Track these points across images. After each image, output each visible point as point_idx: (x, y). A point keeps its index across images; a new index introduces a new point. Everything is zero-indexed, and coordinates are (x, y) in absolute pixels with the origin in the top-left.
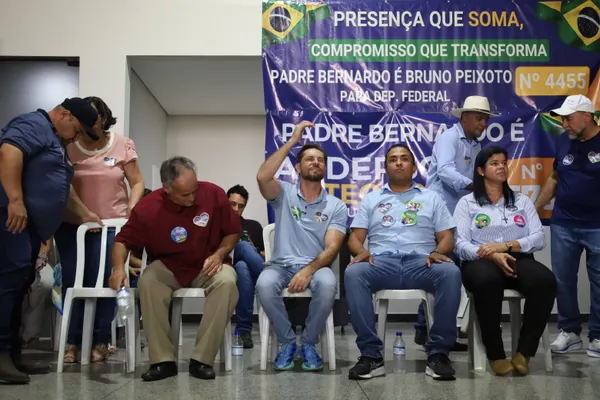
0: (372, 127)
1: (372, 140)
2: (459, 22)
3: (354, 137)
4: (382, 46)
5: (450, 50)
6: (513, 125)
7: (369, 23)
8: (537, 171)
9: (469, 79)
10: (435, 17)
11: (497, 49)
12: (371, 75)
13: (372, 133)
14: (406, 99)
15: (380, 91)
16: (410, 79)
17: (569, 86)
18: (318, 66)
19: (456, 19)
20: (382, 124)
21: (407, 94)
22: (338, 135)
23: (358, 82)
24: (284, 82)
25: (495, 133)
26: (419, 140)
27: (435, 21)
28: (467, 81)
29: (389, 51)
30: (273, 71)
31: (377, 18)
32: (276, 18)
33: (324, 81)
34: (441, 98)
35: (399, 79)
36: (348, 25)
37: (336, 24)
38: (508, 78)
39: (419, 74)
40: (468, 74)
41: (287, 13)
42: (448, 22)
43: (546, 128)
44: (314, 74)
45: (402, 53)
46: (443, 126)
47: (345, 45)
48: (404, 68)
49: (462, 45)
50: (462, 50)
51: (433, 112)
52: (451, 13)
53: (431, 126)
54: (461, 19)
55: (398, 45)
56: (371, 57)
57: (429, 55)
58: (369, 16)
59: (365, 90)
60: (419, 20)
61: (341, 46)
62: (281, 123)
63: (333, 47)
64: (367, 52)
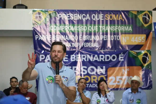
0: (72, 56)
1: (72, 60)
2: (102, 18)
3: (66, 59)
4: (75, 27)
5: (99, 28)
6: (120, 55)
7: (70, 18)
8: (127, 71)
9: (105, 39)
10: (94, 16)
11: (115, 28)
12: (71, 37)
13: (71, 58)
14: (83, 46)
15: (74, 43)
16: (85, 39)
17: (139, 41)
18: (52, 34)
20: (75, 55)
21: (84, 44)
23: (67, 40)
24: (40, 39)
25: (114, 58)
26: (88, 60)
27: (94, 18)
28: (104, 40)
29: (78, 28)
30: (36, 36)
31: (74, 16)
34: (96, 46)
35: (81, 39)
36: (63, 19)
37: (59, 19)
38: (118, 38)
39: (88, 37)
40: (105, 37)
42: (98, 18)
43: (131, 56)
44: (51, 37)
45: (82, 29)
46: (96, 56)
47: (62, 26)
48: (83, 35)
49: (103, 27)
50: (103, 28)
51: (93, 51)
52: (99, 15)
53: (92, 56)
54: (103, 17)
55: (81, 26)
56: (71, 31)
57: (92, 30)
58: (71, 16)
59: (69, 42)
60: (88, 17)
61: (60, 26)
62: (39, 55)
63: (58, 27)
64: (70, 29)
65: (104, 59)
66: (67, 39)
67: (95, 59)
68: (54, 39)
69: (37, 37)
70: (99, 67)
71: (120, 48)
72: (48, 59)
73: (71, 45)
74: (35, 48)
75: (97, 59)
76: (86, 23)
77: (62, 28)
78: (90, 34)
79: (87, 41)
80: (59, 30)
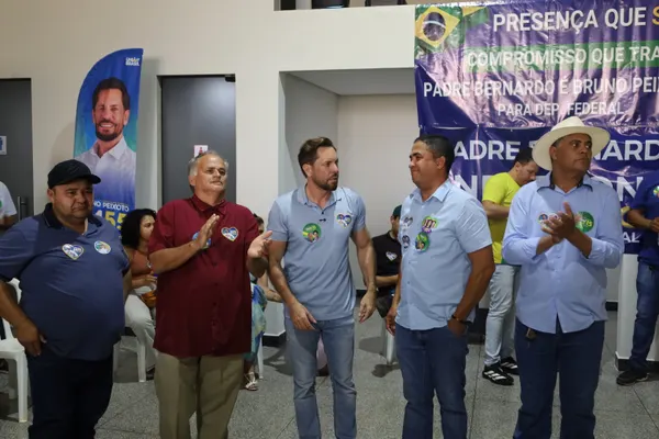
2: (641, 20)
3: (512, 154)
4: (547, 52)
5: (628, 54)
7: (533, 26)
9: (648, 88)
10: (612, 15)
12: (533, 86)
14: (572, 112)
15: (543, 103)
16: (578, 89)
19: (637, 16)
21: (573, 106)
22: (495, 152)
23: (518, 93)
24: (437, 95)
27: (611, 20)
28: (645, 90)
29: (555, 58)
30: (426, 84)
32: (430, 25)
33: (481, 94)
34: (613, 110)
35: (564, 89)
36: (508, 29)
37: (495, 30)
39: (588, 83)
40: (649, 81)
41: (441, 18)
42: (626, 20)
45: (570, 59)
47: (505, 53)
48: (571, 77)
49: (643, 48)
50: (642, 54)
52: (631, 10)
54: (643, 16)
55: (565, 51)
56: (533, 66)
57: (602, 61)
58: (533, 18)
60: (591, 19)
61: (499, 54)
63: (492, 54)
64: (529, 60)
65: (642, 154)
66: (521, 90)
67: (608, 153)
68: (479, 91)
69: (428, 87)
70: (621, 179)
75: (618, 154)
76: (586, 40)
77: (504, 59)
78: (598, 75)
79: (584, 98)
80: (496, 63)
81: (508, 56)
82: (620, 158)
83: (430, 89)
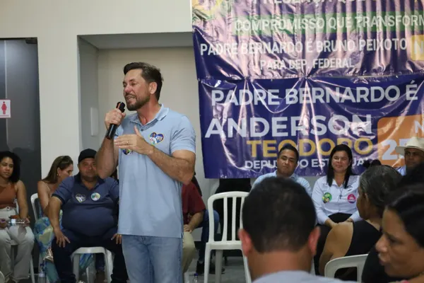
0: (288, 91)
1: (289, 102)
3: (273, 100)
4: (295, 20)
5: (354, 22)
6: (408, 87)
7: (284, 0)
9: (370, 47)
11: (395, 20)
12: (287, 46)
13: (288, 96)
14: (317, 66)
15: (294, 60)
16: (320, 49)
18: (240, 40)
20: (296, 88)
21: (317, 62)
22: (259, 99)
23: (275, 52)
24: (212, 54)
25: (392, 93)
26: (328, 101)
29: (302, 24)
30: (202, 45)
33: (246, 53)
34: (347, 64)
35: (310, 49)
36: (266, 3)
38: (404, 45)
39: (327, 44)
40: (370, 42)
44: (237, 46)
45: (313, 26)
46: (348, 89)
47: (263, 21)
48: (314, 39)
49: (364, 17)
50: (364, 22)
51: (340, 76)
53: (338, 89)
55: (309, 19)
56: (286, 30)
57: (336, 27)
59: (281, 59)
61: (259, 21)
62: (210, 90)
63: (253, 22)
64: (283, 26)
65: (369, 97)
66: (277, 50)
67: (345, 97)
68: (245, 51)
69: (204, 48)
70: (355, 116)
71: (409, 68)
72: (231, 101)
73: (287, 65)
74: (200, 75)
75: (351, 97)
76: (324, 11)
77: (263, 25)
78: (333, 37)
79: (325, 55)
80: (257, 29)
81: (266, 23)
82: (354, 101)
83: (206, 50)
